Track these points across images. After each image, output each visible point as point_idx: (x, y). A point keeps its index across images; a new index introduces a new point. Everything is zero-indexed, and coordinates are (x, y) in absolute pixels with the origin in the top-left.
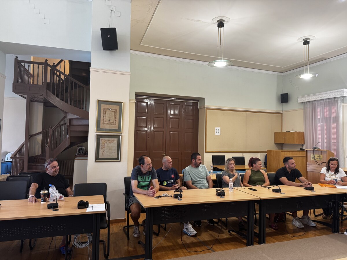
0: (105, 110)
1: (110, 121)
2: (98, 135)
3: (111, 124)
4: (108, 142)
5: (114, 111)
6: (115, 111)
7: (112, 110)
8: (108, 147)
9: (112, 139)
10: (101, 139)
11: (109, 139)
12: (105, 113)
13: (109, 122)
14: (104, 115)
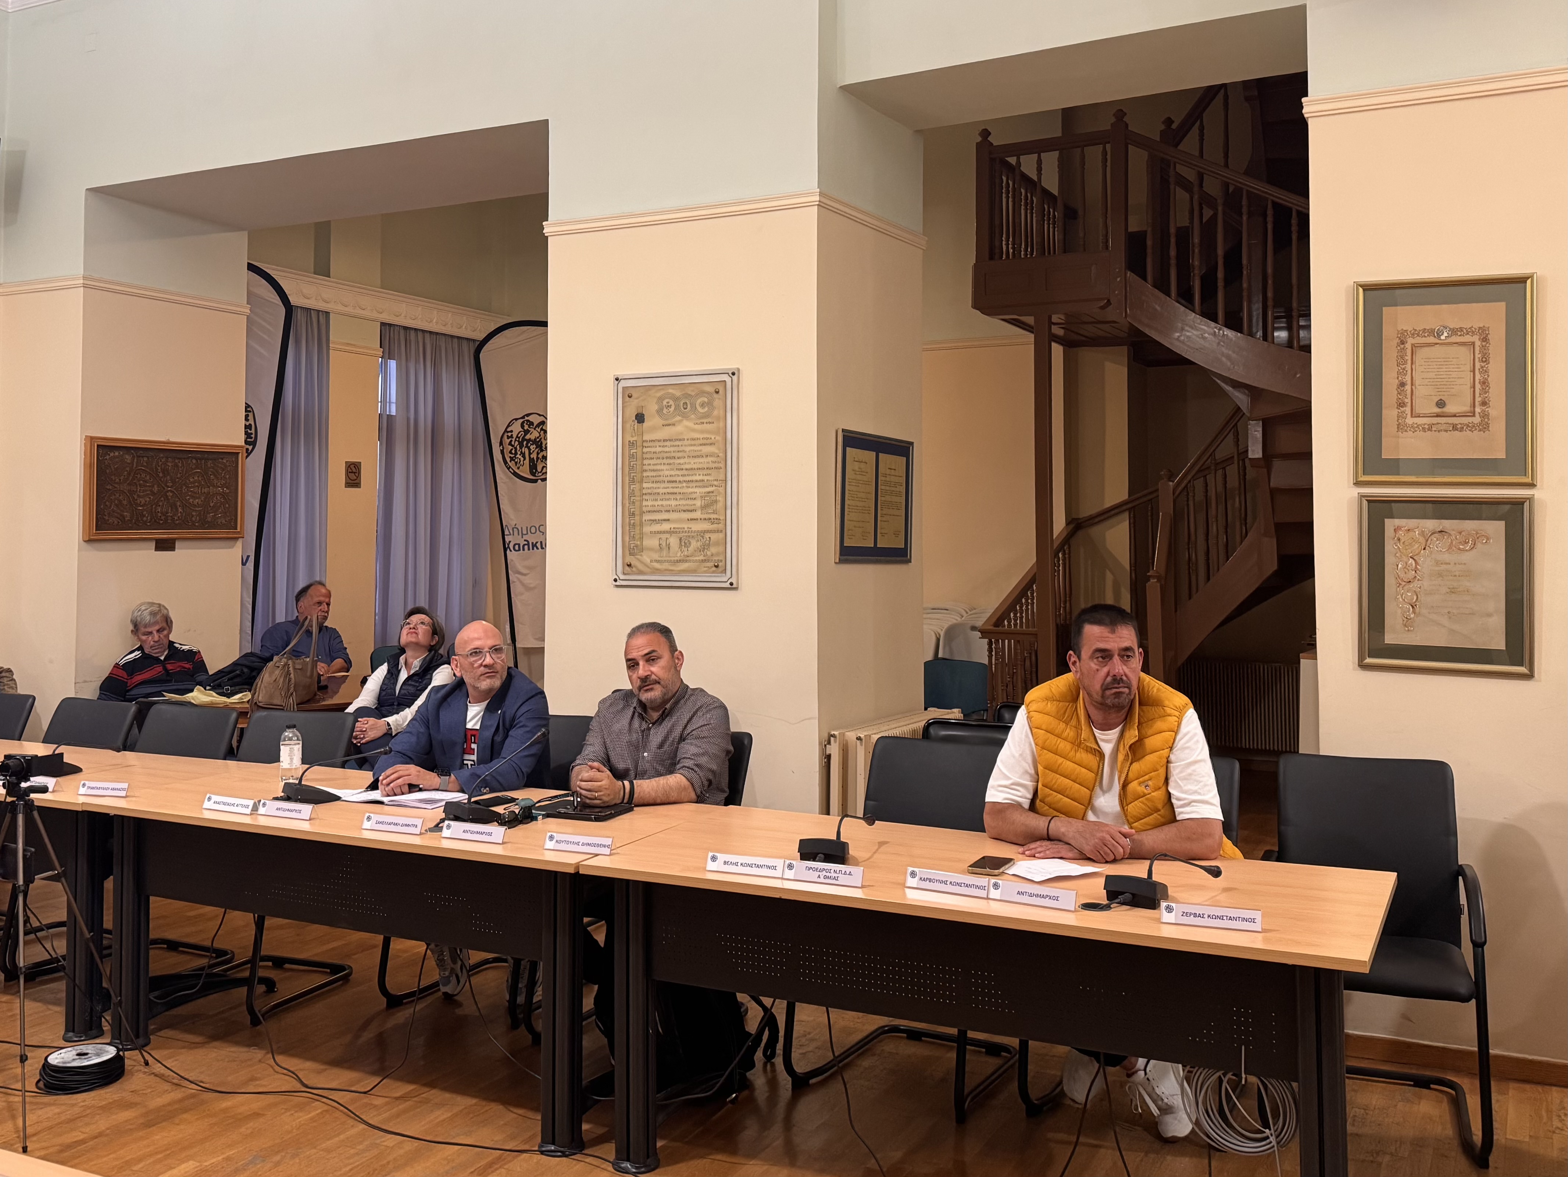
0: (1410, 341)
1: (1450, 408)
2: (1373, 502)
3: (1455, 428)
4: (1438, 545)
5: (1473, 344)
6: (1476, 339)
7: (1455, 339)
8: (1440, 575)
9: (1470, 525)
10: (1390, 524)
11: (1447, 524)
12: (1409, 358)
13: (1438, 416)
14: (1403, 372)
